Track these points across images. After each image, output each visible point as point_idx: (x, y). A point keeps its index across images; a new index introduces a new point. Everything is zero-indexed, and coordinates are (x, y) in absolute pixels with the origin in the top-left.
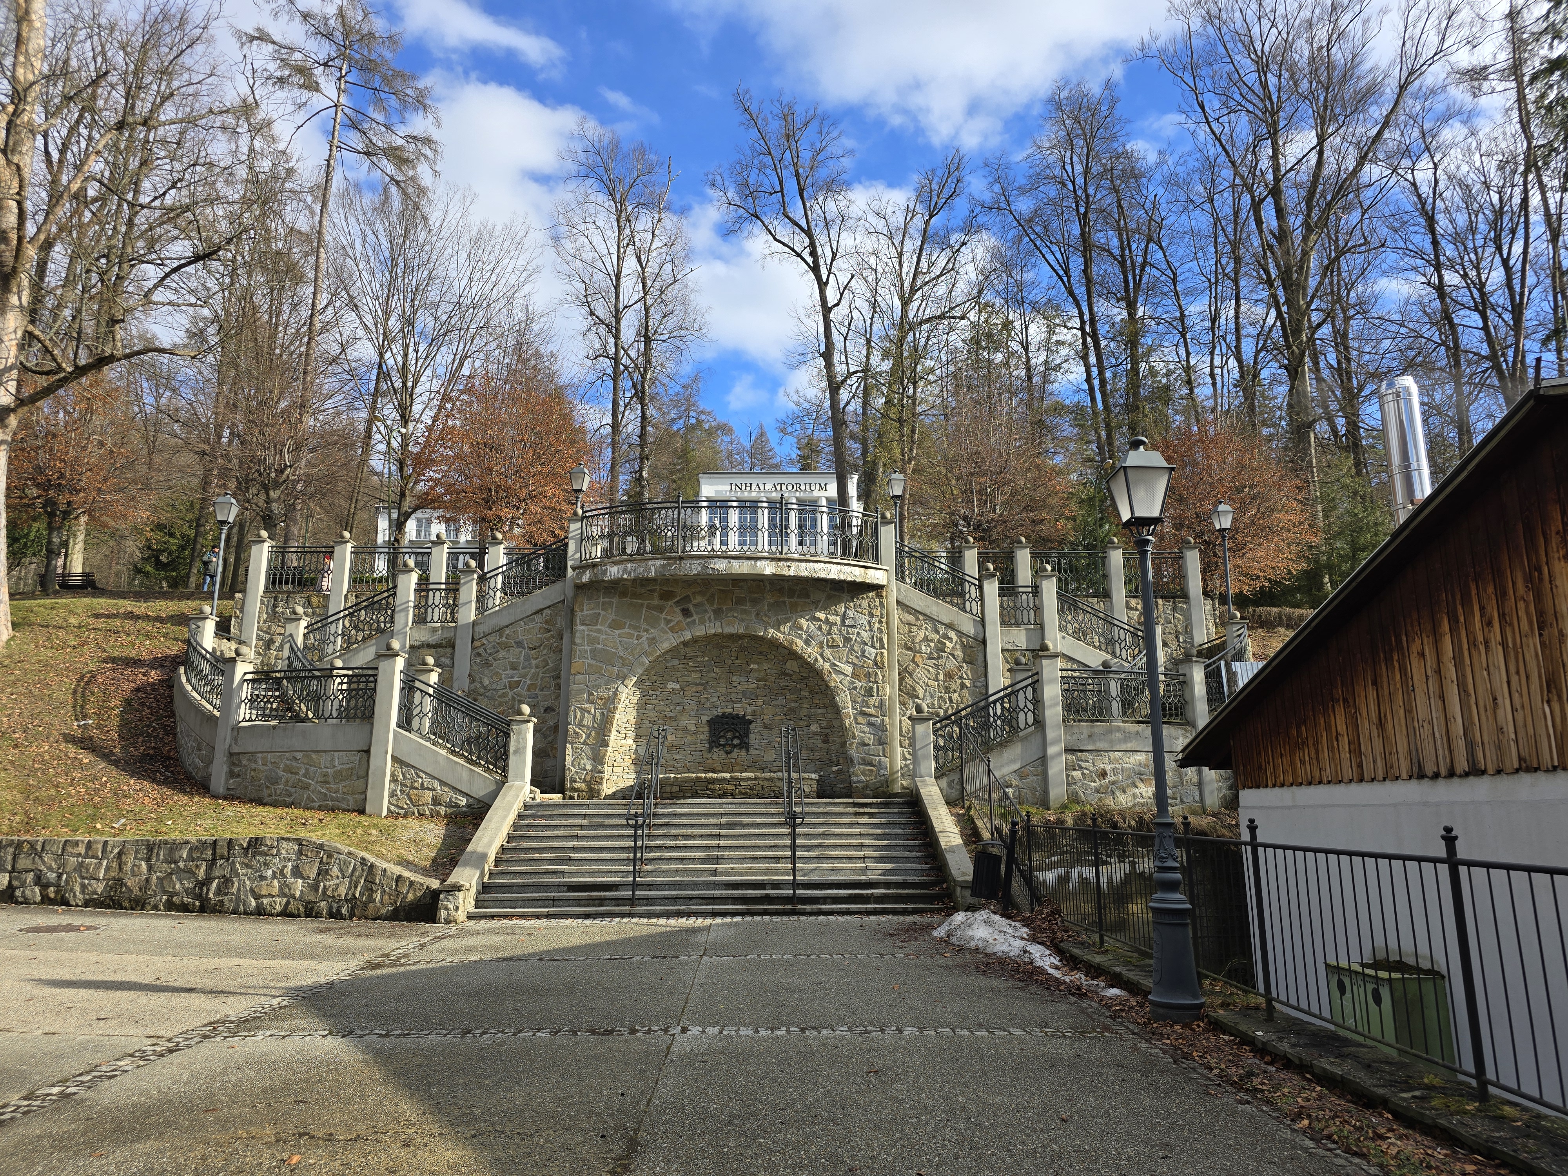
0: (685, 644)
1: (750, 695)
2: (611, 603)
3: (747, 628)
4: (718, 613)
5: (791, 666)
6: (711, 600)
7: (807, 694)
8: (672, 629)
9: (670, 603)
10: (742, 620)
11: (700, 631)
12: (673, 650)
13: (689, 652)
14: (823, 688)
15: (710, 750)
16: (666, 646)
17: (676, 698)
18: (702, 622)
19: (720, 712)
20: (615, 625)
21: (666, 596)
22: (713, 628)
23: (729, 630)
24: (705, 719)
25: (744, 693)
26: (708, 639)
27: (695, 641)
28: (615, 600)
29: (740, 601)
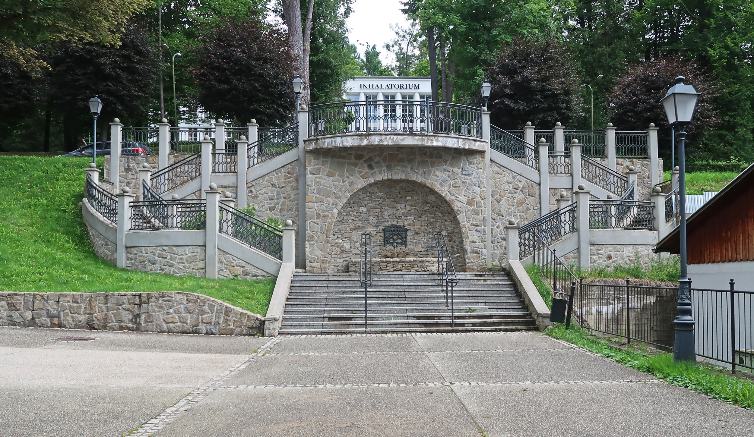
0: (370, 185)
1: (406, 215)
2: (327, 162)
3: (406, 176)
4: (389, 167)
5: (431, 198)
6: (384, 160)
7: (440, 214)
8: (363, 177)
9: (361, 161)
10: (403, 171)
11: (379, 178)
12: (363, 189)
13: (372, 190)
14: (449, 210)
15: (384, 245)
16: (360, 186)
17: (365, 216)
18: (380, 172)
19: (389, 224)
20: (330, 175)
21: (359, 157)
22: (387, 176)
23: (395, 177)
24: (382, 228)
25: (403, 214)
26: (383, 182)
27: (376, 183)
28: (329, 160)
29: (402, 160)
